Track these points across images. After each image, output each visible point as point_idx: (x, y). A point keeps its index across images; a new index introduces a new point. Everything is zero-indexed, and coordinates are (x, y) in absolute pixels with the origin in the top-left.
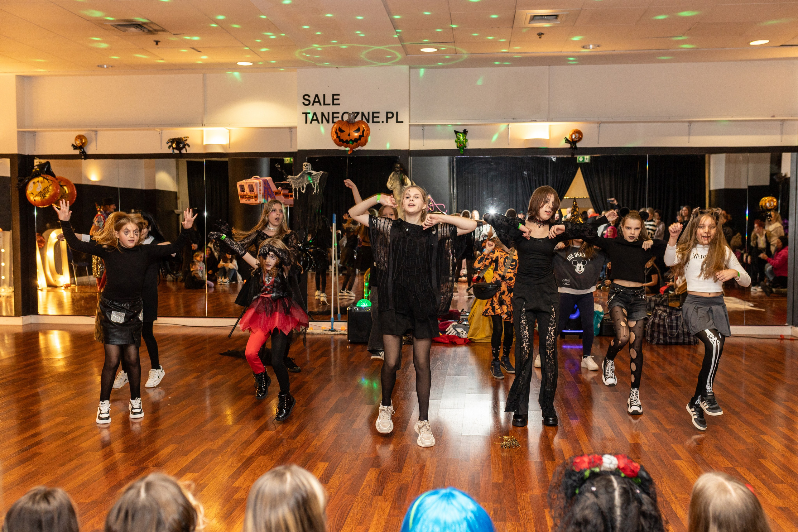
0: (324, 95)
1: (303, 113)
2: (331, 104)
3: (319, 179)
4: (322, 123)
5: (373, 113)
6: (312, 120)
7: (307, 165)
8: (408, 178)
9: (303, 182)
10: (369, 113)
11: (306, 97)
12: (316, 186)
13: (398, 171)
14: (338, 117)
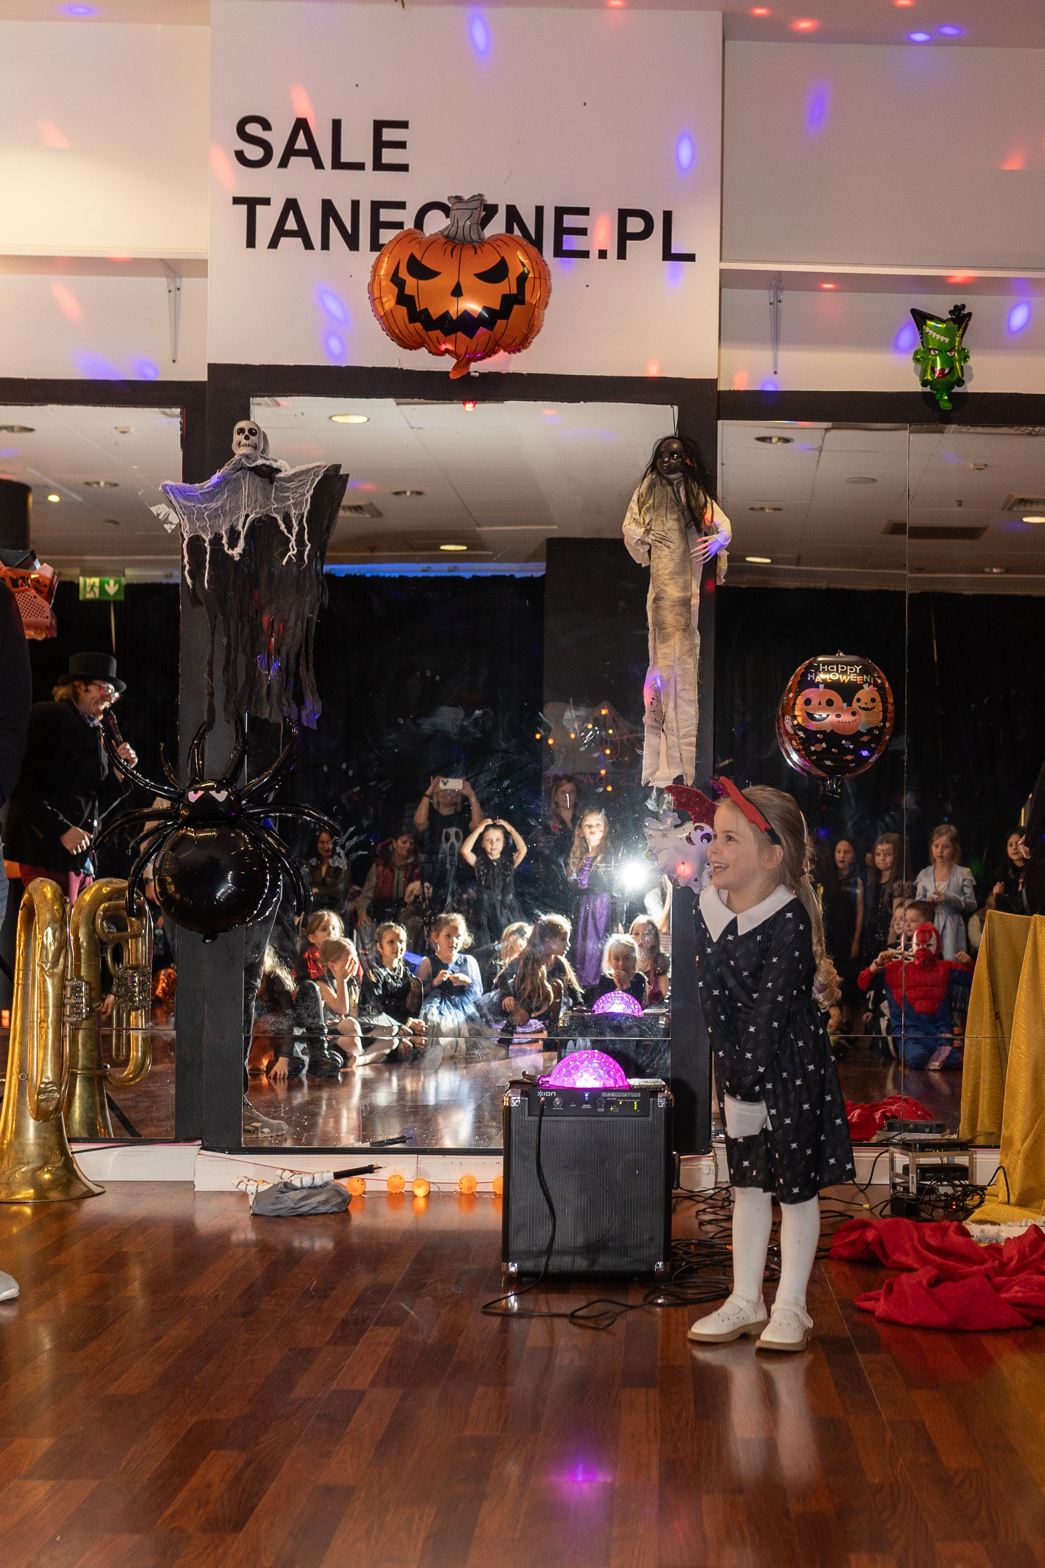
0: (337, 125)
1: (237, 201)
2: (369, 165)
3: (308, 496)
4: (325, 246)
5: (560, 212)
6: (280, 232)
7: (253, 432)
8: (715, 505)
9: (235, 510)
10: (539, 210)
11: (253, 129)
12: (296, 529)
13: (671, 470)
14: (399, 225)
